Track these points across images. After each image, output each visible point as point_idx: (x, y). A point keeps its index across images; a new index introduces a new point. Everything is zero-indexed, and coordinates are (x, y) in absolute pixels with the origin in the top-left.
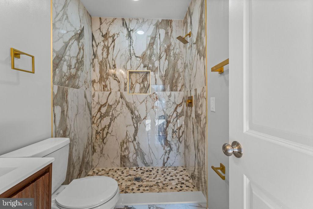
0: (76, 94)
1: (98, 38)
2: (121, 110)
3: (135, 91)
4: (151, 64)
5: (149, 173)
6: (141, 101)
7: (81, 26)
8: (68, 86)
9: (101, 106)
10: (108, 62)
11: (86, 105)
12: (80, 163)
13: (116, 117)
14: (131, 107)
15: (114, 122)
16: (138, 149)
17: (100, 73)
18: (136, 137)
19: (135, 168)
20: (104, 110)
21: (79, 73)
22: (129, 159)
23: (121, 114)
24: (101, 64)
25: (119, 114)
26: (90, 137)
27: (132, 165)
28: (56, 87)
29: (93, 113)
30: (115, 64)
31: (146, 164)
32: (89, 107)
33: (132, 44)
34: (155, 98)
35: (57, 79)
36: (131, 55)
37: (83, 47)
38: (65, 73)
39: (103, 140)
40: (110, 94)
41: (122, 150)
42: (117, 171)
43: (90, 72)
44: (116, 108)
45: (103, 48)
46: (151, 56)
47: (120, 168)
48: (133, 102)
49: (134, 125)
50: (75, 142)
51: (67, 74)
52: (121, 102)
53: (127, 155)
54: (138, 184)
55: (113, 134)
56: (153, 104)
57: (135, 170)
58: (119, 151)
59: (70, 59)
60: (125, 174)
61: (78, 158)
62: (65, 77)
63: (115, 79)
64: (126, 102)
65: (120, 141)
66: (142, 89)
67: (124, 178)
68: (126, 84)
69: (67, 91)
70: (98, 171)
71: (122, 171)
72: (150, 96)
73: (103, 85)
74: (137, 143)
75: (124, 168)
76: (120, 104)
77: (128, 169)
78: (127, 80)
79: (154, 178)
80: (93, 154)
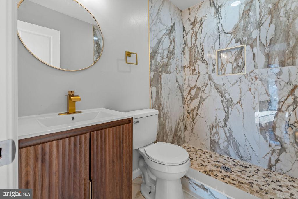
0: (168, 79)
1: (188, 27)
2: (209, 92)
3: (226, 72)
4: (245, 37)
5: (243, 168)
6: (232, 83)
7: (172, 22)
8: (161, 72)
9: (191, 88)
10: (196, 47)
11: (177, 87)
12: (173, 135)
13: (204, 100)
14: (220, 90)
15: (202, 104)
16: (230, 137)
17: (190, 59)
18: (227, 123)
19: (226, 157)
20: (193, 92)
21: (171, 61)
22: (220, 145)
23: (209, 96)
24: (190, 50)
25: (208, 96)
26: (182, 115)
27: (223, 152)
28: (152, 73)
29: (184, 95)
30: (203, 47)
31: (241, 158)
32: (180, 89)
33: (220, 22)
34: (253, 78)
35: (153, 67)
36: (220, 33)
37: (174, 40)
38: (159, 63)
39: (193, 120)
40: (198, 77)
41: (211, 133)
42: (206, 153)
43: (181, 59)
44: (204, 90)
45: (192, 35)
46: (245, 27)
47: (209, 151)
48: (222, 84)
49: (224, 109)
50: (168, 116)
51: (160, 63)
52: (209, 84)
53: (217, 140)
54: (224, 173)
55: (202, 115)
56: (250, 85)
57: (227, 159)
58: (209, 133)
59: (162, 51)
60: (213, 159)
61: (170, 130)
62: (159, 66)
63: (203, 62)
64: (215, 84)
65: (209, 124)
66: (235, 68)
67: (211, 161)
68: (214, 65)
69: (161, 76)
70: (189, 147)
71: (211, 155)
72: (246, 76)
73: (193, 70)
74: (228, 130)
75: (214, 153)
76: (209, 86)
77: (218, 155)
78: (216, 61)
79: (248, 176)
80: (185, 131)
